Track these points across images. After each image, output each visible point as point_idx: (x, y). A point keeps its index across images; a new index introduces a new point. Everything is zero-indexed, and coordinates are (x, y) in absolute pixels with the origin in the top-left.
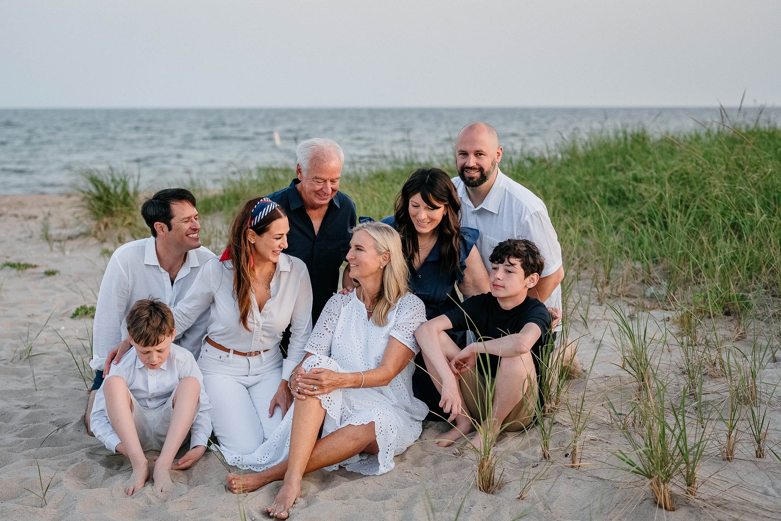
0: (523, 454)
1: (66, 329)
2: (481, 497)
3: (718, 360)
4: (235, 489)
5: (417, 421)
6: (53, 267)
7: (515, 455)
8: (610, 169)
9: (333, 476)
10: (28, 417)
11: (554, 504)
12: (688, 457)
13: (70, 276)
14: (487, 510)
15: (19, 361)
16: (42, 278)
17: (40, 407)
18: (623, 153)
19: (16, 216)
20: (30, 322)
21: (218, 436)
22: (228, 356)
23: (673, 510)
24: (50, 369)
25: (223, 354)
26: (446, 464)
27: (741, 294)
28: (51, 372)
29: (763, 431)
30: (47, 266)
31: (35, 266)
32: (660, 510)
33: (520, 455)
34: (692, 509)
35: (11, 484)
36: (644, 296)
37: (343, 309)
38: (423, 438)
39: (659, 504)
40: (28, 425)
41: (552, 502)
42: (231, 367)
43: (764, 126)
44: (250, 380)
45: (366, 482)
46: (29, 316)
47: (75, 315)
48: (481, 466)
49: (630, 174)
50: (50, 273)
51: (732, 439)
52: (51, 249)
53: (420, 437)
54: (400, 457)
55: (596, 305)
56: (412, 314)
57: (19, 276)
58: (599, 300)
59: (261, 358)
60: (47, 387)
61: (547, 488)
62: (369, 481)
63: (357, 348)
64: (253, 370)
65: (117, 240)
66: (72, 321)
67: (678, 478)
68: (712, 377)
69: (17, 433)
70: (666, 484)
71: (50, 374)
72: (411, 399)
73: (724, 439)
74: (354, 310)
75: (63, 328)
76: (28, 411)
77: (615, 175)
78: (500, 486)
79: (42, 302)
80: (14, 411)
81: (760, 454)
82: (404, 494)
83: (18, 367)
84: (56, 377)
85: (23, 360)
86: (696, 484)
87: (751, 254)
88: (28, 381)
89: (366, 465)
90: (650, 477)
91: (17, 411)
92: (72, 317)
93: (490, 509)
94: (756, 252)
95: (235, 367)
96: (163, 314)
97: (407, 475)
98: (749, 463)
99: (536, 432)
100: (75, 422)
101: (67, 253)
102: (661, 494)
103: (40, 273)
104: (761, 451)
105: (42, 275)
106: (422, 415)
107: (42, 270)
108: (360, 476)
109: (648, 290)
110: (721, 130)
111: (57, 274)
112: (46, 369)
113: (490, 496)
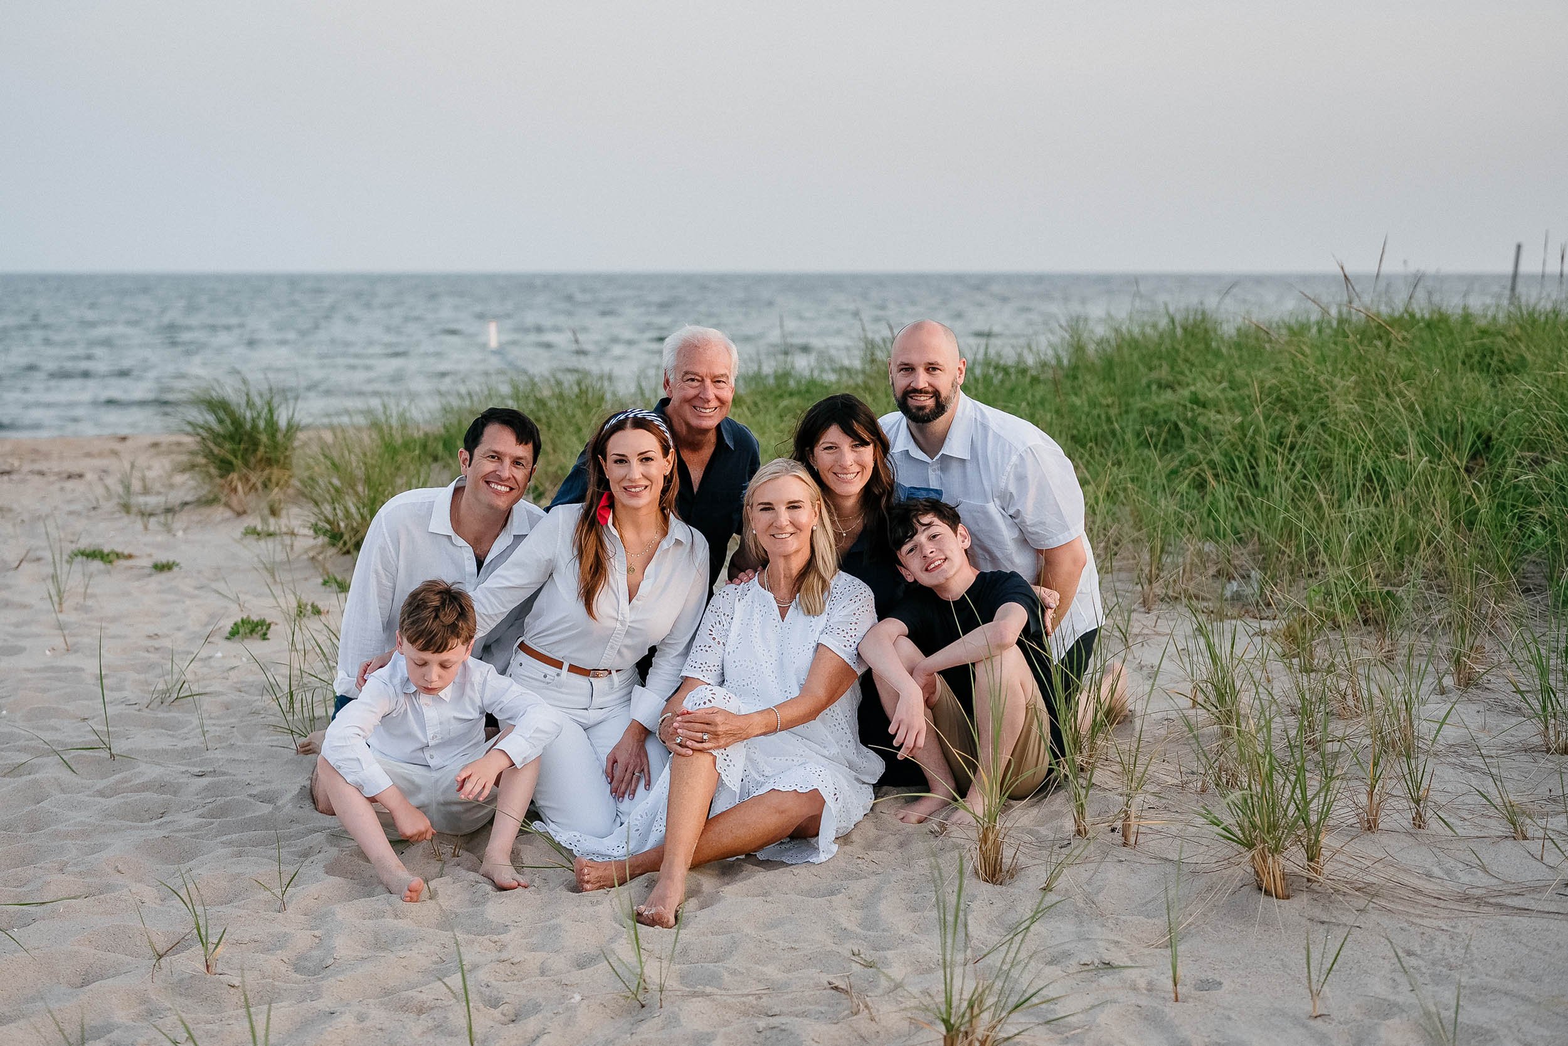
0: (1043, 831)
1: (224, 657)
2: (986, 889)
3: (1349, 691)
4: (588, 882)
5: (864, 783)
6: (163, 557)
7: (1030, 832)
8: (1149, 386)
9: (740, 866)
10: (206, 788)
11: (1101, 895)
12: (1307, 815)
13: (199, 572)
14: (994, 907)
15: (159, 706)
16: (150, 575)
17: (224, 774)
18: (1172, 356)
19: (42, 473)
20: (157, 646)
21: (543, 807)
22: (558, 675)
23: (1288, 898)
24: (218, 718)
25: (551, 670)
26: (919, 846)
27: (1386, 589)
28: (222, 722)
29: (1425, 784)
30: (150, 556)
31: (130, 557)
32: (1267, 898)
33: (1038, 832)
34: (1315, 896)
35: (216, 882)
36: (1221, 598)
37: (738, 606)
38: (878, 810)
39: (1265, 891)
40: (214, 799)
41: (1097, 893)
42: (562, 693)
43: (1421, 308)
44: (593, 716)
45: (796, 871)
46: (149, 637)
47: (234, 634)
48: (985, 839)
49: (1186, 393)
50: (162, 568)
51: (1376, 799)
52: (146, 528)
53: (872, 809)
54: (844, 839)
55: (1140, 612)
56: (852, 608)
57: (109, 572)
58: (1144, 603)
59: (612, 680)
60: (224, 744)
61: (1086, 876)
62: (801, 871)
63: (765, 665)
64: (598, 700)
65: (266, 512)
66: (228, 644)
67: (1294, 849)
68: (1340, 716)
69: (199, 811)
70: (1276, 856)
71: (220, 726)
72: (857, 748)
73: (1363, 799)
74: (756, 604)
75: (219, 655)
76: (205, 781)
77: (1158, 395)
78: (1013, 873)
79: (164, 615)
80: (181, 781)
81: (1419, 822)
82: (859, 888)
83: (160, 715)
84: (235, 729)
85: (166, 704)
86: (1322, 858)
87: (1403, 522)
88: (188, 736)
89: (790, 849)
90: (1250, 846)
91: (186, 780)
92: (227, 638)
93: (999, 904)
94: (1411, 522)
95: (567, 694)
96: (461, 606)
97: (859, 861)
98: (1403, 836)
99: (1058, 800)
100: (289, 796)
101: (180, 534)
102: (1269, 873)
103: (143, 568)
104: (1420, 817)
105: (147, 571)
106: (874, 774)
107: (147, 562)
108: (783, 864)
109: (1228, 586)
110: (1345, 316)
111: (175, 569)
112: (211, 718)
113: (997, 887)
